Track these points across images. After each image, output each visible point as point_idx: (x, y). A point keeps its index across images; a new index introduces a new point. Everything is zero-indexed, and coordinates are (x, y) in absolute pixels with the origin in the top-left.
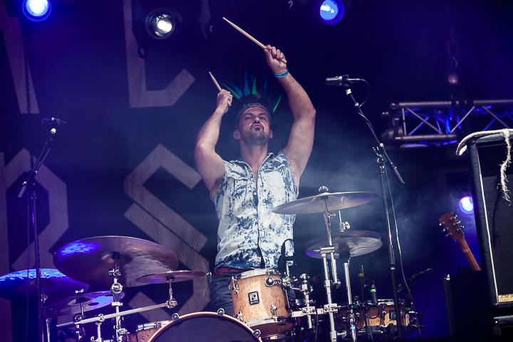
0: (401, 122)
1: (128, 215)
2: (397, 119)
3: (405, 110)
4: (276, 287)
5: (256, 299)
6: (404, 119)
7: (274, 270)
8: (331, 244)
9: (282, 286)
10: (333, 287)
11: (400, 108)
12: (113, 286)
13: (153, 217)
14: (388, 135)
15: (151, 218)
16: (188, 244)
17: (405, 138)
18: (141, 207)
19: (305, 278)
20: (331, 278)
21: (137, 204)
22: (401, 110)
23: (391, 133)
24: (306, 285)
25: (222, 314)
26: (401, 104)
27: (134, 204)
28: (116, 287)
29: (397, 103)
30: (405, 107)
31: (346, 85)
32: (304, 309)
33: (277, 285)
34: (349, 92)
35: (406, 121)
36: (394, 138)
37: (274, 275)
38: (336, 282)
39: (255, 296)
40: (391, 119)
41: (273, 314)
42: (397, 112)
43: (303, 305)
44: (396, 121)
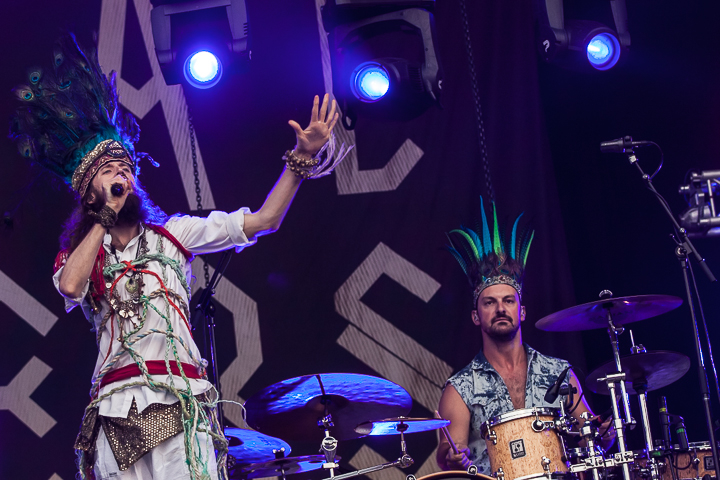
0: (706, 199)
1: (341, 341)
2: (702, 195)
3: (712, 181)
4: (548, 433)
5: (521, 449)
6: (711, 194)
7: (543, 410)
8: (620, 369)
9: (555, 431)
10: (626, 428)
11: (704, 180)
12: (324, 441)
13: (377, 343)
14: (689, 218)
15: (374, 344)
16: (426, 378)
17: (713, 220)
18: (359, 330)
19: (586, 417)
20: (623, 416)
21: (353, 325)
22: (706, 183)
23: (694, 214)
24: (588, 428)
25: (474, 472)
26: (706, 174)
27: (350, 326)
28: (330, 442)
29: (700, 173)
30: (712, 179)
31: (630, 150)
32: (587, 460)
33: (549, 429)
34: (633, 159)
35: (714, 196)
36: (699, 221)
37: (544, 415)
38: (629, 421)
39: (518, 446)
40: (693, 195)
41: (546, 470)
42: (700, 185)
43: (586, 456)
44: (700, 198)
